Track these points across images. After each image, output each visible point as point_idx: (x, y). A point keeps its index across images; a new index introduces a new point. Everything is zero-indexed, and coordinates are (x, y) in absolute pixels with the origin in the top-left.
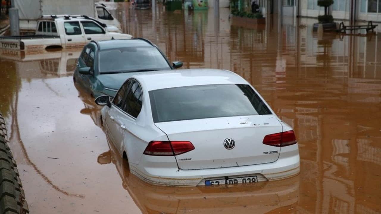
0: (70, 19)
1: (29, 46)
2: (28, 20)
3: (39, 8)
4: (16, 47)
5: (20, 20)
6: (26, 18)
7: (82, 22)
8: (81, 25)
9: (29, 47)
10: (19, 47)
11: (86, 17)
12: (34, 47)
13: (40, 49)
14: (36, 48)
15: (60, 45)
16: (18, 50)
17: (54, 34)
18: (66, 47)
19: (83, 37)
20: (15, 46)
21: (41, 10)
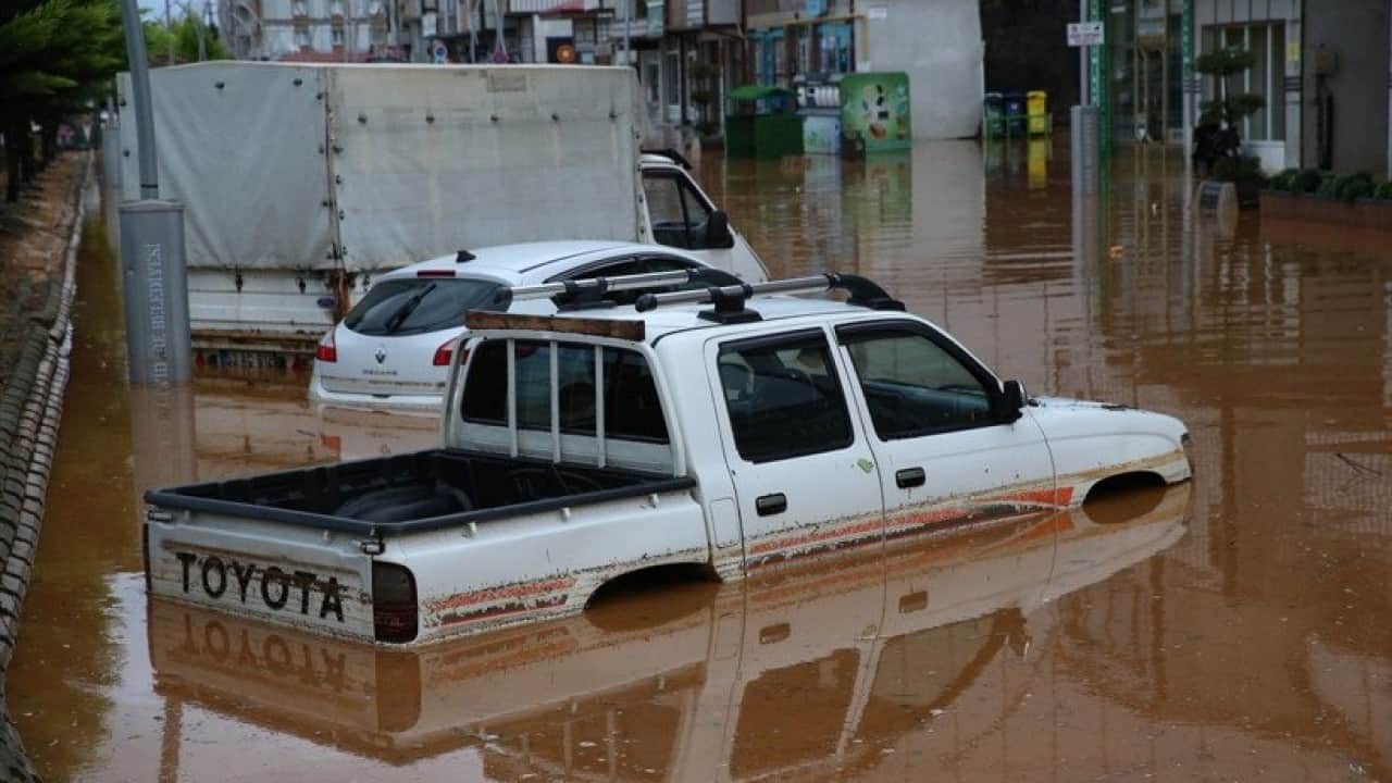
0: (755, 317)
1: (455, 599)
2: (239, 275)
3: (323, 195)
4: (332, 606)
5: (192, 269)
6: (226, 260)
7: (847, 334)
8: (841, 356)
9: (455, 610)
10: (359, 618)
11: (864, 292)
12: (500, 602)
13: (544, 615)
14: (510, 608)
15: (702, 557)
16: (353, 642)
17: (633, 453)
18: (743, 568)
19: (865, 466)
20: (317, 599)
21: (329, 204)
